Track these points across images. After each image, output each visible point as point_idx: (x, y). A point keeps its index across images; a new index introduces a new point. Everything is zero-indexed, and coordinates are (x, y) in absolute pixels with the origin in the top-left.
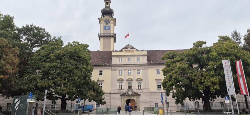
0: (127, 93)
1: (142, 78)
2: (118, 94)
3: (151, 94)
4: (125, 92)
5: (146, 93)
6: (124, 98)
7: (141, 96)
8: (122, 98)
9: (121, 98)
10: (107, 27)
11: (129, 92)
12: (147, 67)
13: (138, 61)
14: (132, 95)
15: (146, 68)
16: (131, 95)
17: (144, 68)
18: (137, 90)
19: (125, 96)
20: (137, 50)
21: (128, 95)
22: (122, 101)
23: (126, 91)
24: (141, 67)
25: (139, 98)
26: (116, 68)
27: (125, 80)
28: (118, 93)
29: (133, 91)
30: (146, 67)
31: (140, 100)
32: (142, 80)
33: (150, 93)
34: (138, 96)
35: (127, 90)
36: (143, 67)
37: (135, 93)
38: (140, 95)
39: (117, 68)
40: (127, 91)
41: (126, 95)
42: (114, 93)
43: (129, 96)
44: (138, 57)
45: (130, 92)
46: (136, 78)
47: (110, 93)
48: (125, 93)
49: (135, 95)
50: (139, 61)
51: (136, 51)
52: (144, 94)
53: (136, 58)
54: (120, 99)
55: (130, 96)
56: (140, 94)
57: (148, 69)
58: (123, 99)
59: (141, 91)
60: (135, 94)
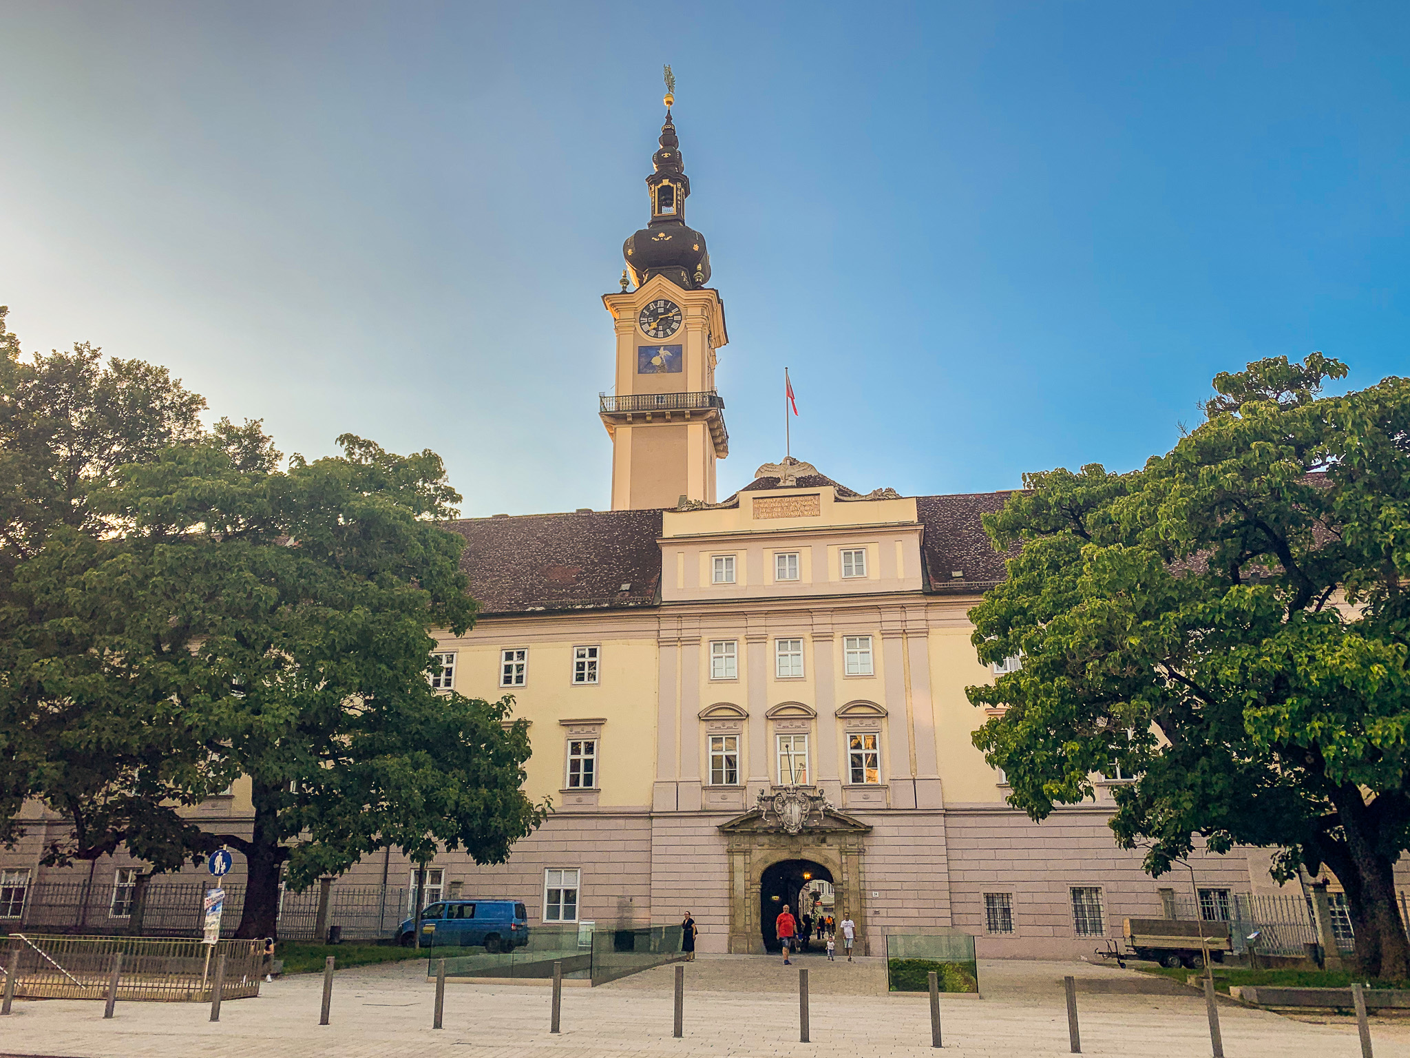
0: (773, 813)
1: (881, 701)
2: (704, 822)
3: (953, 821)
4: (756, 803)
5: (915, 812)
6: (746, 852)
7: (876, 841)
8: (730, 852)
9: (723, 850)
10: (662, 351)
11: (784, 803)
12: (922, 615)
13: (848, 568)
14: (806, 831)
15: (910, 626)
16: (800, 832)
17: (898, 626)
18: (844, 788)
19: (753, 833)
20: (844, 494)
21: (780, 832)
22: (731, 872)
23: (761, 799)
24: (876, 617)
25: (861, 852)
26: (690, 628)
27: (757, 713)
28: (703, 814)
29: (812, 799)
30: (910, 615)
31: (867, 868)
32: (880, 714)
33: (948, 813)
34: (851, 840)
35: (768, 793)
36: (887, 616)
37: (828, 814)
38: (867, 831)
39: (696, 625)
40: (773, 799)
41: (766, 832)
42: (678, 815)
43: (783, 840)
44: (852, 543)
45: (788, 808)
46: (840, 702)
47: (649, 816)
48: (756, 816)
49: (834, 833)
50: (860, 568)
51: (837, 500)
52: (897, 820)
53: (833, 553)
54: (715, 859)
55: (792, 836)
56: (867, 821)
57: (926, 633)
58: (739, 860)
59: (877, 800)
60: (836, 825)
